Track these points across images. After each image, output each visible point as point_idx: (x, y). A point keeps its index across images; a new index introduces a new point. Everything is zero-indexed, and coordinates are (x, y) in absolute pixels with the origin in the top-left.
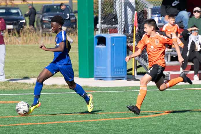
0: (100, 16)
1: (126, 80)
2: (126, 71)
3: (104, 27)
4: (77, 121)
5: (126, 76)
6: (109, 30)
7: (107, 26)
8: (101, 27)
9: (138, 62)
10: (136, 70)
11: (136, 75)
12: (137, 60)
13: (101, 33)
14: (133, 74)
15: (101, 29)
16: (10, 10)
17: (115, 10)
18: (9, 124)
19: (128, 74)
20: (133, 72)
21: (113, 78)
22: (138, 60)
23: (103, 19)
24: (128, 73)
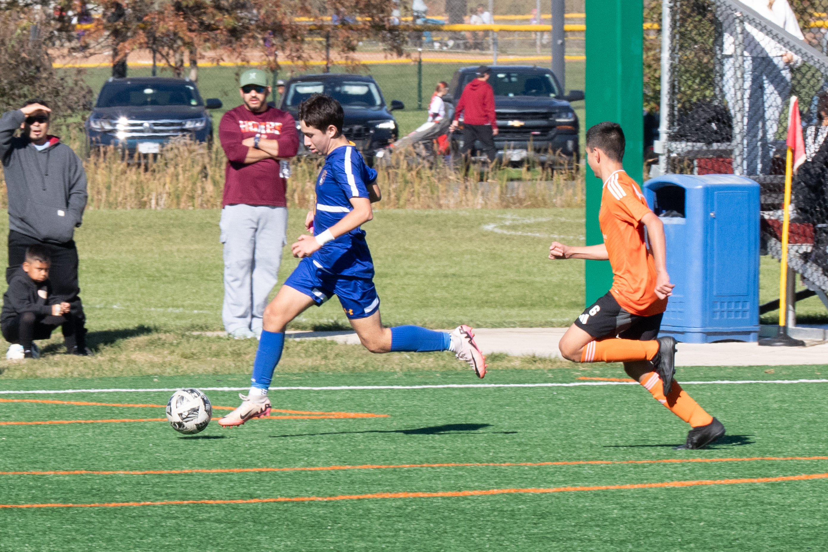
0: (664, 112)
1: (756, 344)
2: (757, 311)
3: (680, 150)
4: (579, 488)
5: (757, 328)
6: (696, 163)
7: (690, 148)
8: (670, 152)
9: (798, 276)
10: (794, 306)
11: (791, 325)
12: (797, 272)
13: (667, 172)
14: (782, 323)
15: (669, 157)
16: (341, 85)
17: (721, 91)
18: (333, 495)
19: (763, 322)
20: (781, 312)
21: (708, 334)
22: (801, 271)
23: (676, 123)
24: (762, 317)
